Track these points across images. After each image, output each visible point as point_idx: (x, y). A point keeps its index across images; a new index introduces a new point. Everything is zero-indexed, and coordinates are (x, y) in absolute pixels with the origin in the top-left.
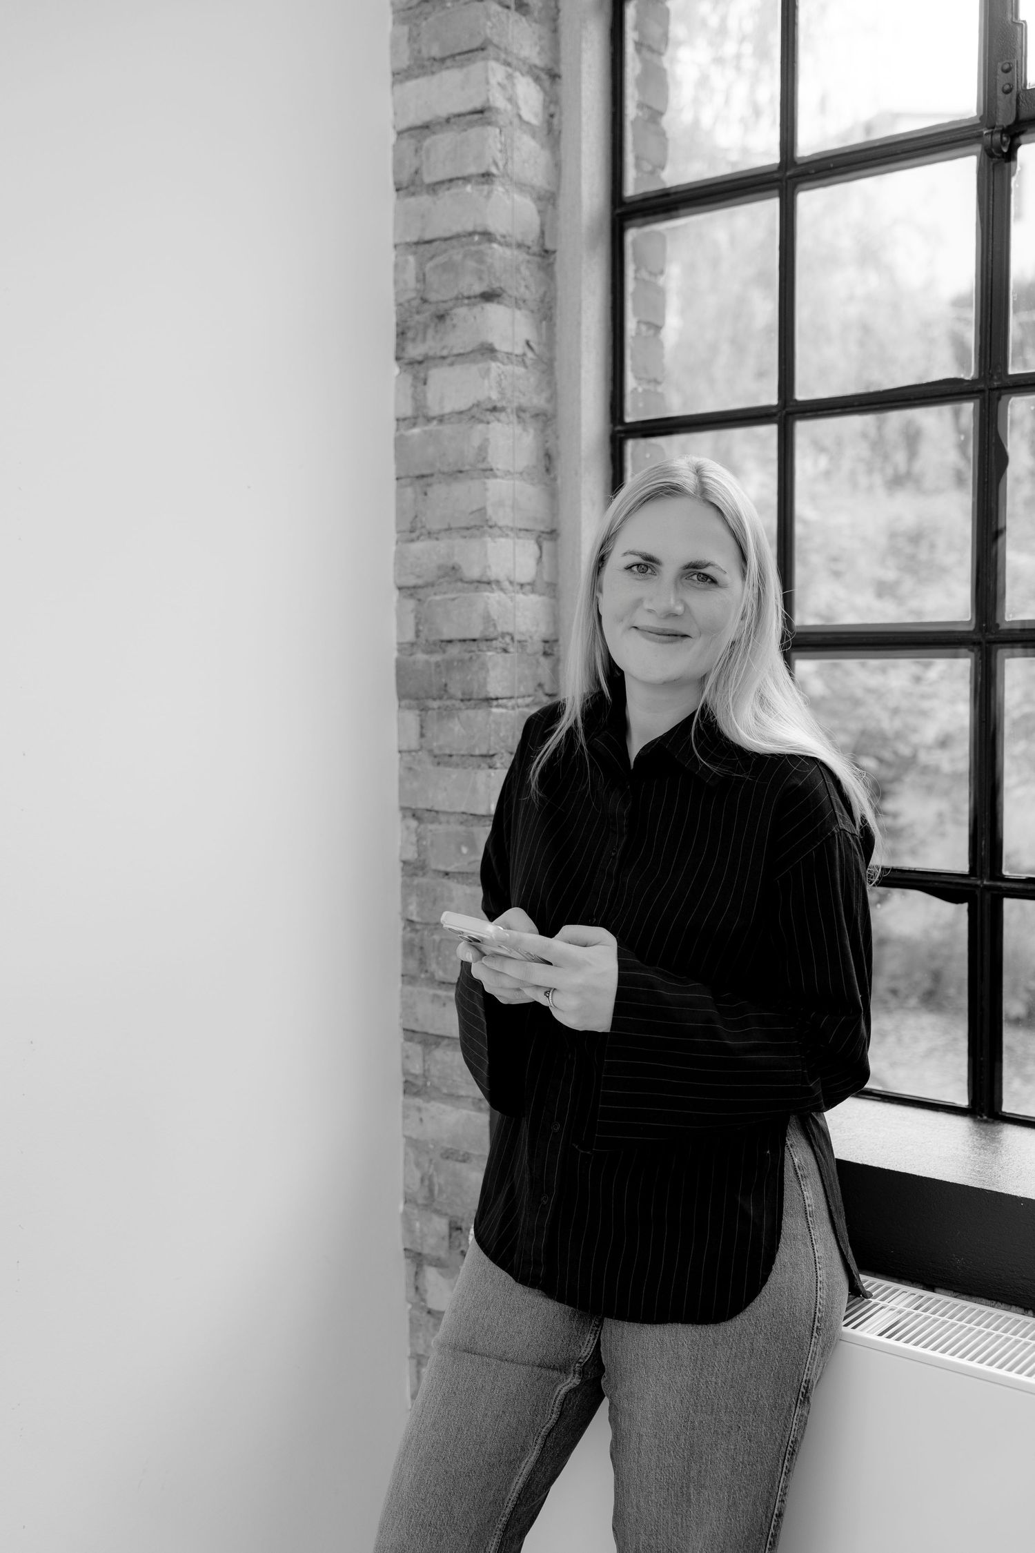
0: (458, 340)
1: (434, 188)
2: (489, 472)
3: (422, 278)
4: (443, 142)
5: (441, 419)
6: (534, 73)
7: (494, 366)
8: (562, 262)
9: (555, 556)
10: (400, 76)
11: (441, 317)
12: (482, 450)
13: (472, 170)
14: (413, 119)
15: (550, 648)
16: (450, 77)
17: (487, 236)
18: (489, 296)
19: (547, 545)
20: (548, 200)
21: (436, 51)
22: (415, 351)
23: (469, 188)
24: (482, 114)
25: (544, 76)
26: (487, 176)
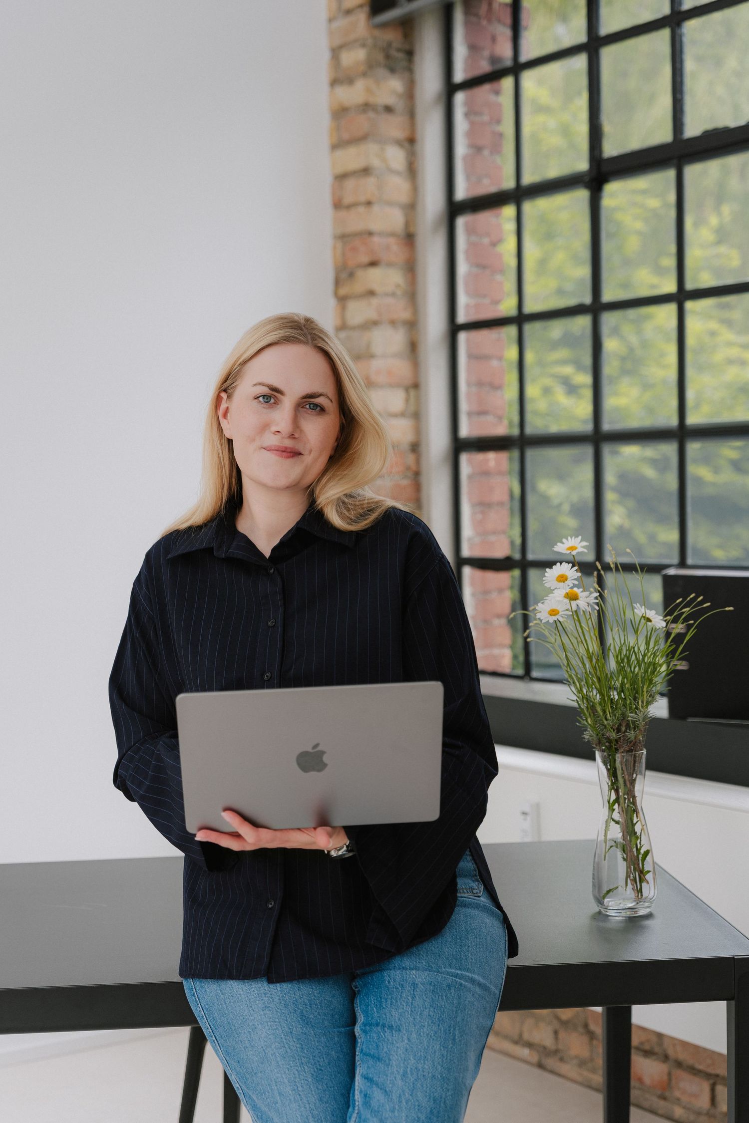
0: (358, 287)
1: (349, 207)
2: (372, 356)
3: (344, 254)
4: (350, 184)
5: (353, 328)
6: (399, 143)
7: (375, 301)
8: (420, 240)
9: (418, 399)
10: (335, 147)
11: (351, 275)
12: (368, 346)
13: (362, 199)
14: (340, 170)
15: (415, 448)
16: (352, 151)
17: (370, 234)
18: (373, 264)
19: (412, 393)
20: (411, 208)
21: (346, 136)
22: (342, 292)
23: (361, 209)
24: (366, 171)
25: (406, 144)
26: (369, 203)
